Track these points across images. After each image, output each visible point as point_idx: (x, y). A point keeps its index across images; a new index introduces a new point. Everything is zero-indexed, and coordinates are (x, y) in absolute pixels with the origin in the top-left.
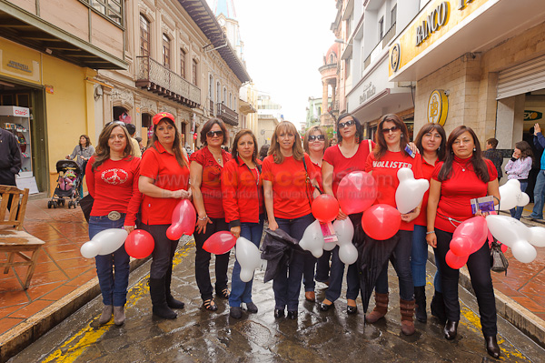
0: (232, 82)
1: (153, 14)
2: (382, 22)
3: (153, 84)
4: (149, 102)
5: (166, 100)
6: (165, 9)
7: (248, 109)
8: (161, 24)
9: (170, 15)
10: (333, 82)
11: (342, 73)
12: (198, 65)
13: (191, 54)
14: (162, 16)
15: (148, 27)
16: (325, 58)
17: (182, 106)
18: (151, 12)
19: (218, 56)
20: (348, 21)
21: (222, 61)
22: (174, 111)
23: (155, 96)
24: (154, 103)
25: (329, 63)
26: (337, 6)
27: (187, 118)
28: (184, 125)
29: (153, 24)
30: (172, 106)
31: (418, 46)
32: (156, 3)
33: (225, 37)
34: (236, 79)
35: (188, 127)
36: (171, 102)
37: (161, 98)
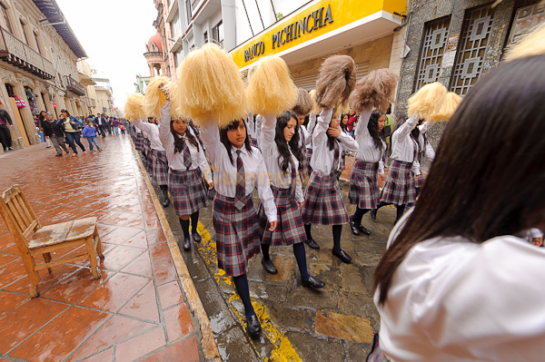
0: (70, 56)
3: (13, 56)
4: (9, 73)
5: (22, 71)
7: (90, 82)
10: (157, 66)
11: (171, 63)
12: (38, 38)
13: (31, 27)
16: (147, 46)
17: (37, 77)
19: (54, 31)
20: (171, 23)
21: (58, 36)
22: (32, 82)
23: (11, 66)
24: (12, 74)
25: (152, 50)
27: (44, 89)
28: (42, 94)
30: (28, 77)
33: (61, 14)
34: (72, 54)
35: (46, 97)
36: (26, 73)
37: (17, 69)
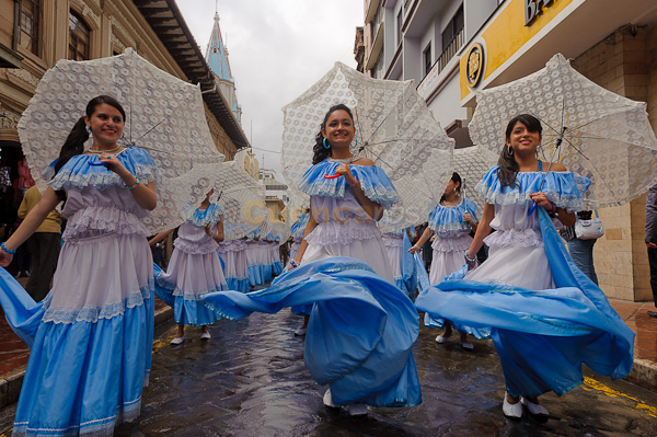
0: (224, 145)
1: (98, 20)
2: (428, 52)
6: (118, 19)
8: (110, 37)
9: (128, 30)
14: (113, 27)
15: (88, 36)
18: (92, 14)
26: (357, 59)
29: (96, 35)
31: (529, 25)
32: (102, 5)
33: (212, 78)
34: (228, 141)
